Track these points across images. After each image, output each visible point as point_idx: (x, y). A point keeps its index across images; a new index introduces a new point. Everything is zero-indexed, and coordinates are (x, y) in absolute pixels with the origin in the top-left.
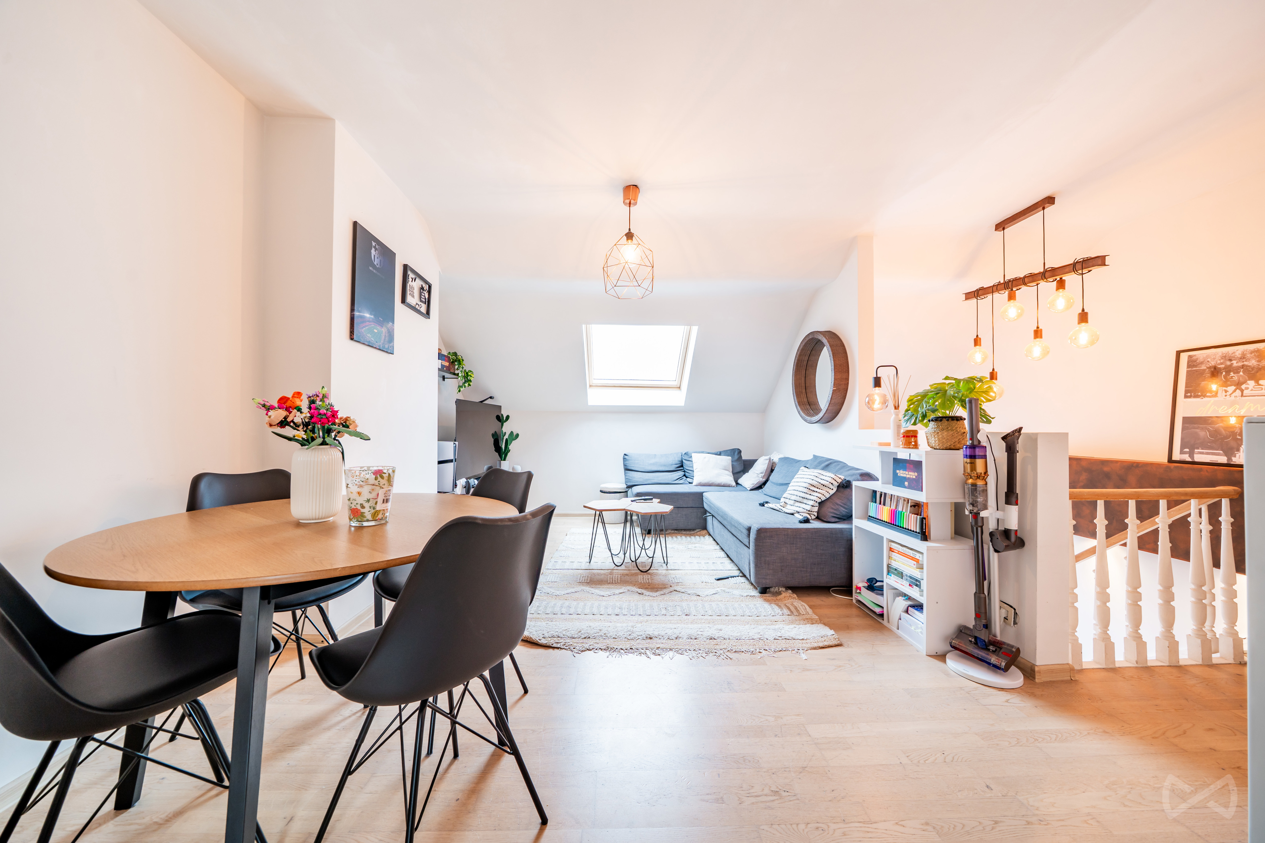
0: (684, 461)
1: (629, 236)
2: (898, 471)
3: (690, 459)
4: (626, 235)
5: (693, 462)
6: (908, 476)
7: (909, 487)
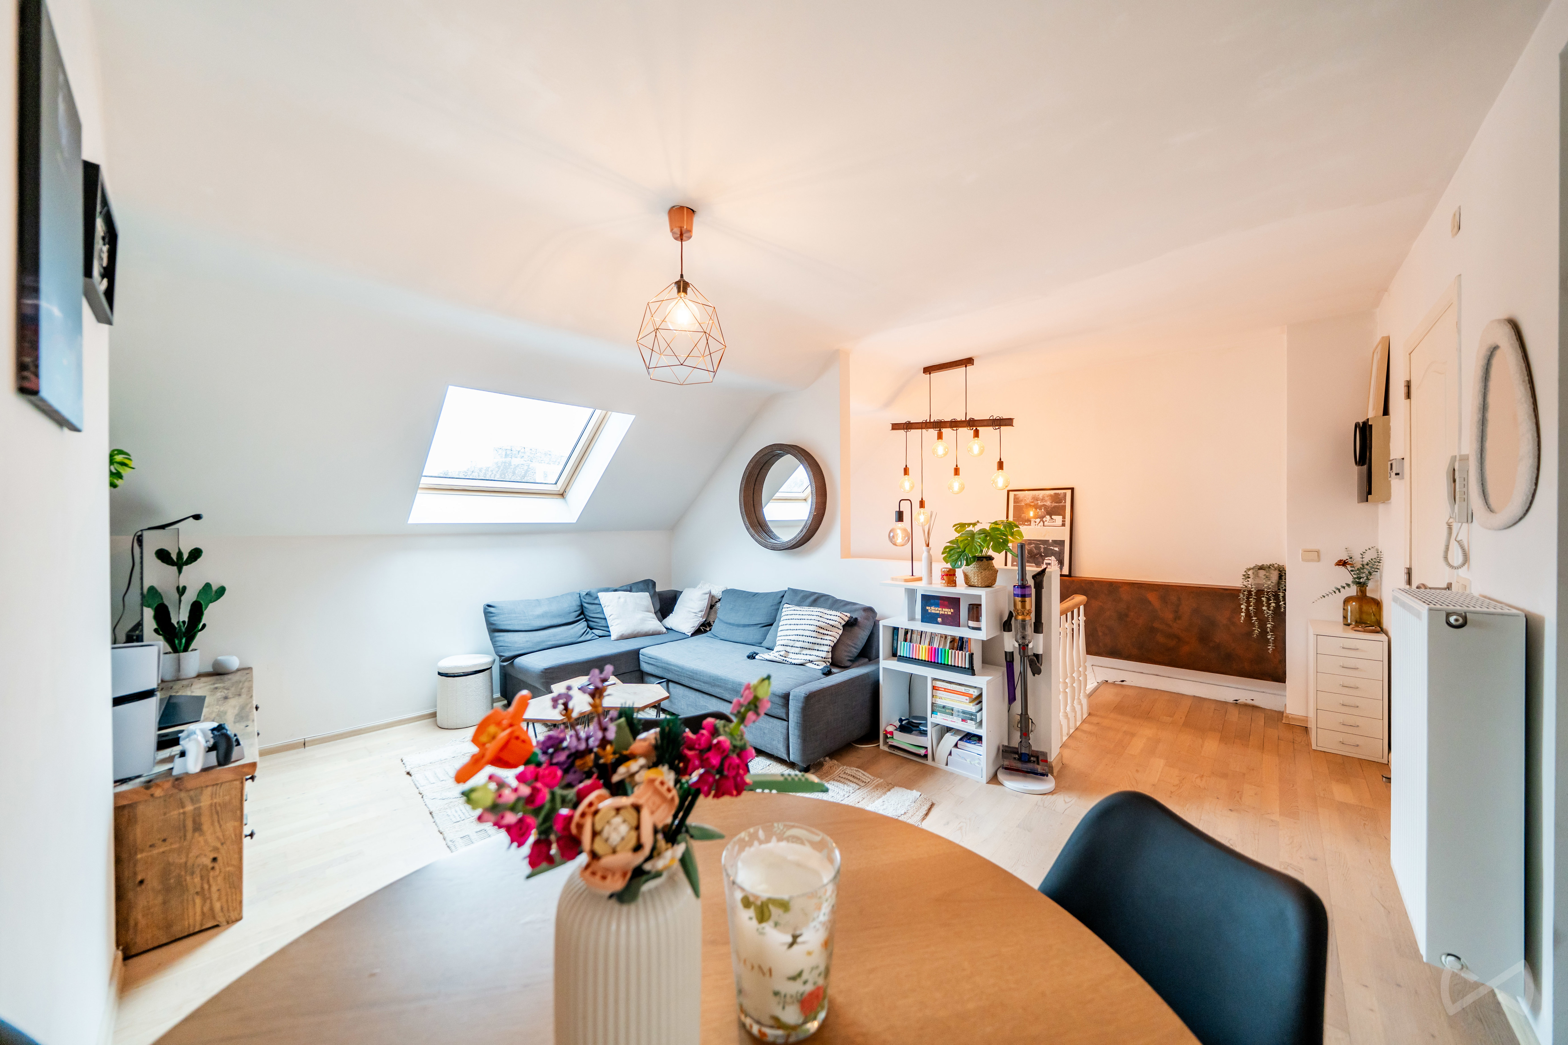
0: (585, 605)
1: (682, 286)
2: (927, 608)
3: (596, 602)
4: (678, 283)
5: (603, 606)
6: (941, 612)
7: (943, 623)
